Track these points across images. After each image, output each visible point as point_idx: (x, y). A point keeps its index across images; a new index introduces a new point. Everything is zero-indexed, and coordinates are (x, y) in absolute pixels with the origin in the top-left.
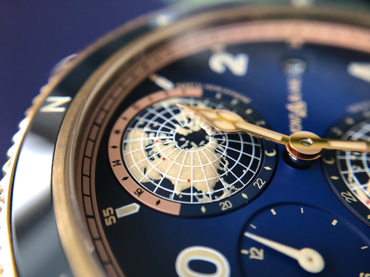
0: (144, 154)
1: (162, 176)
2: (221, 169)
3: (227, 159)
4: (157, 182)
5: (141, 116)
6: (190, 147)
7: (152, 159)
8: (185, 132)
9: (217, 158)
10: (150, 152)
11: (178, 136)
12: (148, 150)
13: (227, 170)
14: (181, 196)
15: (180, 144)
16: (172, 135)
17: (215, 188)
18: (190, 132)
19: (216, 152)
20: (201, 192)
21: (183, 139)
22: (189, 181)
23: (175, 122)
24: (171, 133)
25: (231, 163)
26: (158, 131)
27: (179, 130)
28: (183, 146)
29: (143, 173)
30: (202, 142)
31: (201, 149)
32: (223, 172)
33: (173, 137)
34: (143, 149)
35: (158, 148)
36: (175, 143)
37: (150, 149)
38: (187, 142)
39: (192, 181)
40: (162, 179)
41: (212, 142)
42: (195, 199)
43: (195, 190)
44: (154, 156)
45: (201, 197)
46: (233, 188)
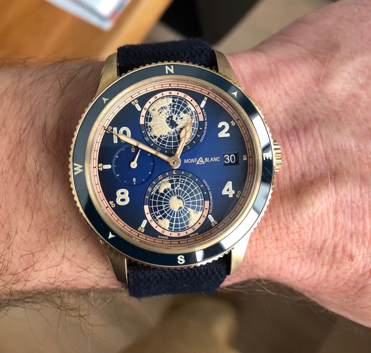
0: (160, 107)
1: (153, 117)
9: (166, 134)
10: (161, 109)
11: (171, 117)
14: (147, 125)
19: (169, 133)
20: (151, 131)
21: (170, 119)
24: (172, 114)
25: (166, 139)
26: (172, 108)
27: (175, 116)
28: (167, 120)
29: (152, 109)
30: (171, 127)
31: (168, 127)
32: (161, 137)
33: (170, 115)
34: (162, 106)
35: (164, 111)
37: (163, 108)
38: (169, 121)
39: (153, 127)
40: (151, 117)
41: (173, 130)
42: (148, 130)
43: (151, 129)
45: (149, 132)
46: (157, 142)
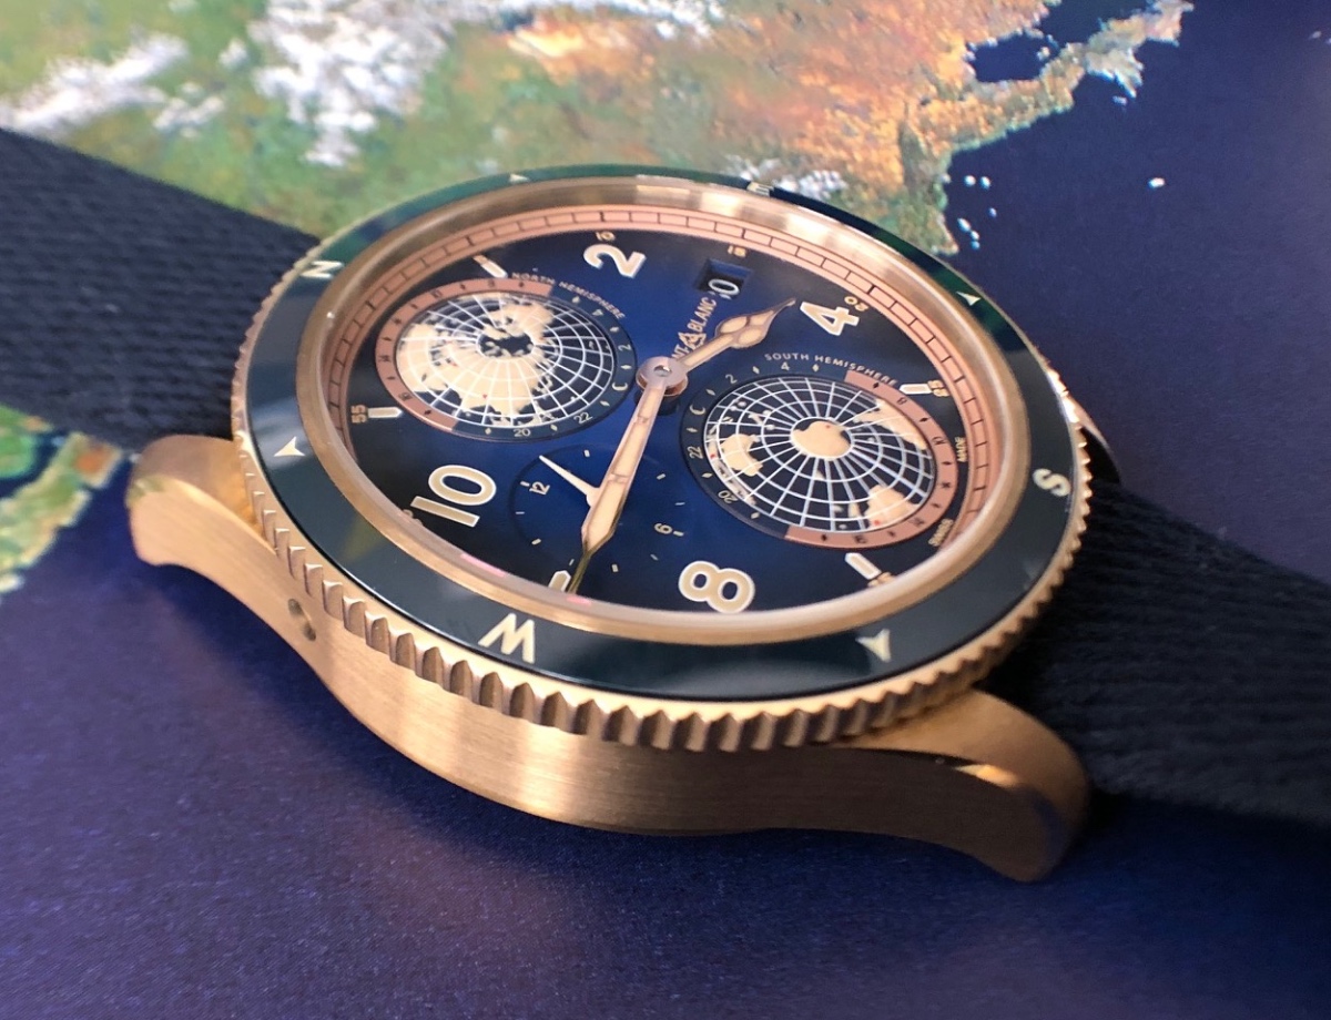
1: (447, 386)
2: (538, 389)
3: (552, 379)
4: (438, 393)
5: (435, 310)
6: (499, 354)
7: (438, 364)
8: (497, 336)
9: (537, 376)
10: (436, 356)
11: (485, 339)
12: (434, 353)
13: (547, 392)
14: (468, 415)
15: (485, 349)
16: (475, 337)
17: (521, 413)
18: (505, 336)
19: (539, 367)
20: (499, 413)
21: (491, 344)
22: (485, 396)
23: (487, 321)
24: (475, 334)
25: (556, 385)
26: (455, 330)
27: (489, 331)
28: (489, 352)
29: (420, 380)
30: (520, 352)
31: (515, 361)
32: (540, 394)
33: (477, 340)
34: (426, 349)
35: (450, 351)
36: (479, 348)
37: (438, 351)
38: (497, 348)
39: (489, 398)
40: (447, 390)
41: (536, 354)
42: (488, 421)
43: (491, 410)
44: (442, 361)
45: (498, 419)
46: (549, 416)
